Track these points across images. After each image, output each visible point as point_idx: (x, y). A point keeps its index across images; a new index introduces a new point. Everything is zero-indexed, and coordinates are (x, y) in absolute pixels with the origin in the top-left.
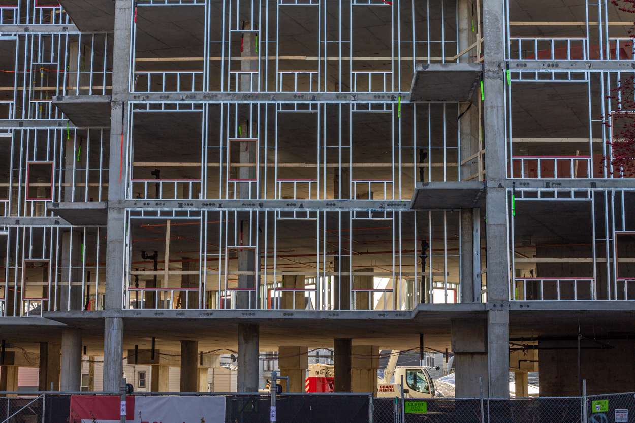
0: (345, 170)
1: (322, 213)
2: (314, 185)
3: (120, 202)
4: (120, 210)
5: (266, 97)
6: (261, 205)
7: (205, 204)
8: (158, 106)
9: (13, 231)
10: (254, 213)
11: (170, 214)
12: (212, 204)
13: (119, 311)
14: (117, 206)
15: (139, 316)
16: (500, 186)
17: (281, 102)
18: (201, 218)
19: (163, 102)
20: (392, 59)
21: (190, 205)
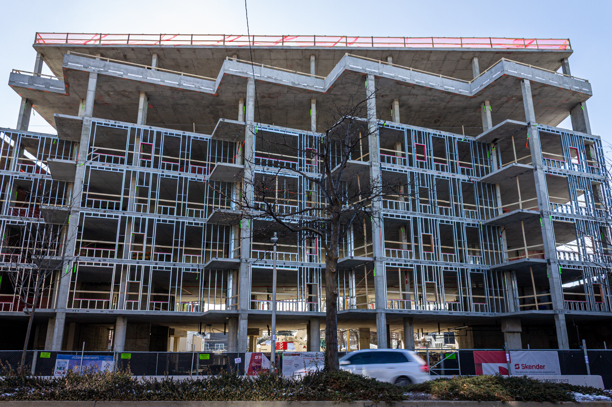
1: (459, 268)
3: (381, 258)
4: (381, 262)
5: (434, 216)
6: (436, 264)
7: (415, 262)
8: (393, 216)
9: (300, 268)
10: (434, 267)
11: (401, 265)
12: (417, 262)
13: (384, 310)
14: (380, 260)
15: (393, 312)
16: (555, 262)
17: (440, 219)
18: (414, 268)
19: (395, 214)
21: (409, 261)
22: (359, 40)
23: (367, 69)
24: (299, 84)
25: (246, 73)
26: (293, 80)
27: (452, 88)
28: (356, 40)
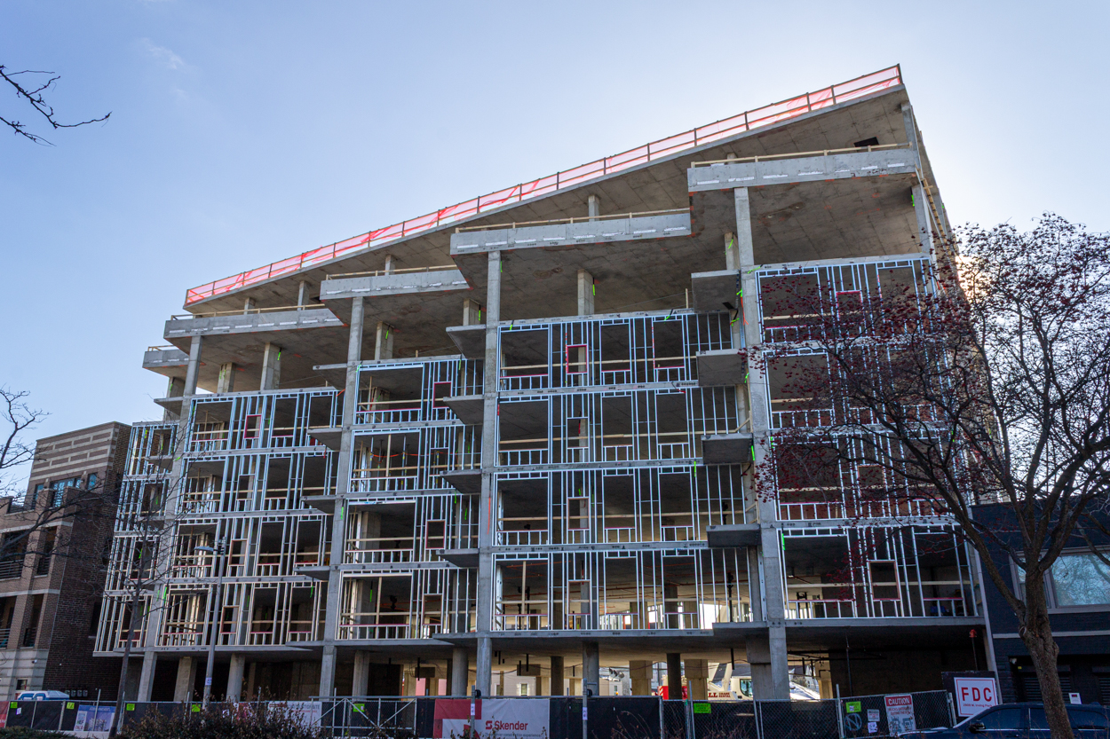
0: (656, 519)
1: (639, 553)
2: (633, 531)
3: (488, 548)
4: (489, 554)
5: (595, 465)
6: (593, 548)
7: (551, 549)
8: (516, 476)
9: (416, 572)
10: (588, 554)
11: (525, 556)
12: (556, 548)
13: (488, 632)
14: (487, 551)
15: (503, 636)
16: (772, 527)
17: (605, 469)
18: (548, 559)
19: (519, 473)
20: (688, 433)
21: (540, 549)
22: (540, 185)
23: (487, 244)
24: (428, 287)
25: (351, 292)
26: (419, 283)
27: (650, 231)
28: (535, 186)
